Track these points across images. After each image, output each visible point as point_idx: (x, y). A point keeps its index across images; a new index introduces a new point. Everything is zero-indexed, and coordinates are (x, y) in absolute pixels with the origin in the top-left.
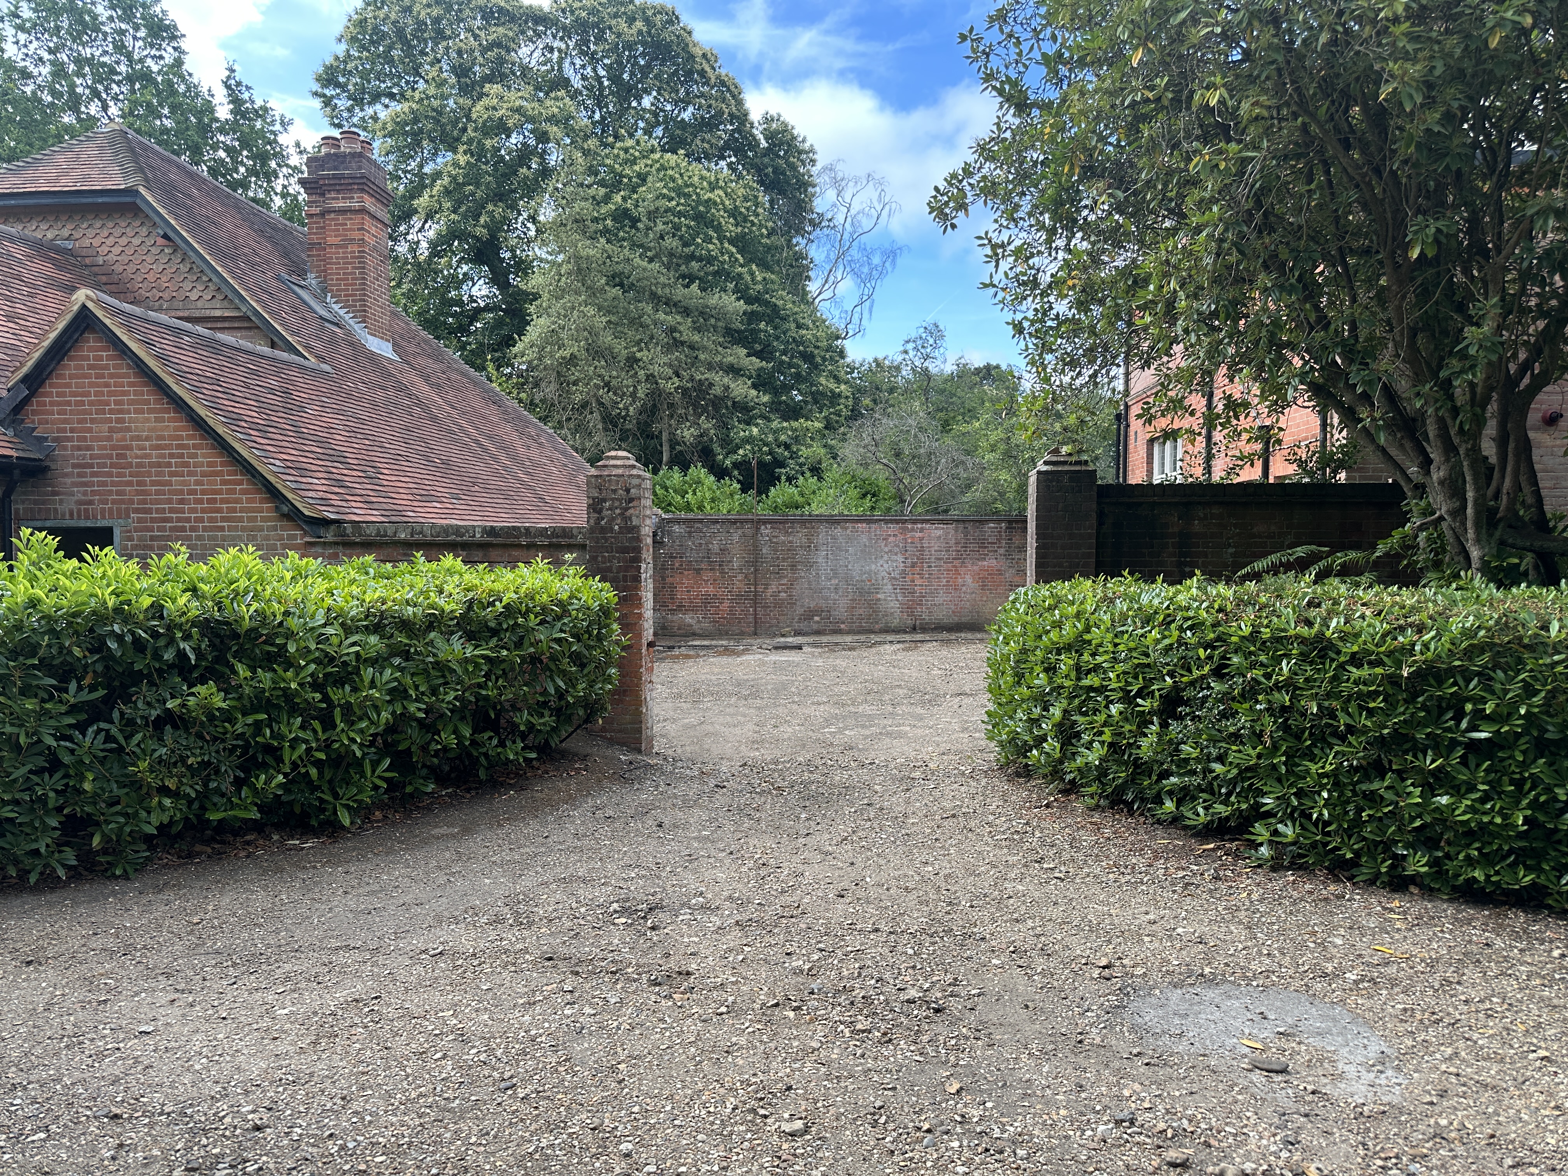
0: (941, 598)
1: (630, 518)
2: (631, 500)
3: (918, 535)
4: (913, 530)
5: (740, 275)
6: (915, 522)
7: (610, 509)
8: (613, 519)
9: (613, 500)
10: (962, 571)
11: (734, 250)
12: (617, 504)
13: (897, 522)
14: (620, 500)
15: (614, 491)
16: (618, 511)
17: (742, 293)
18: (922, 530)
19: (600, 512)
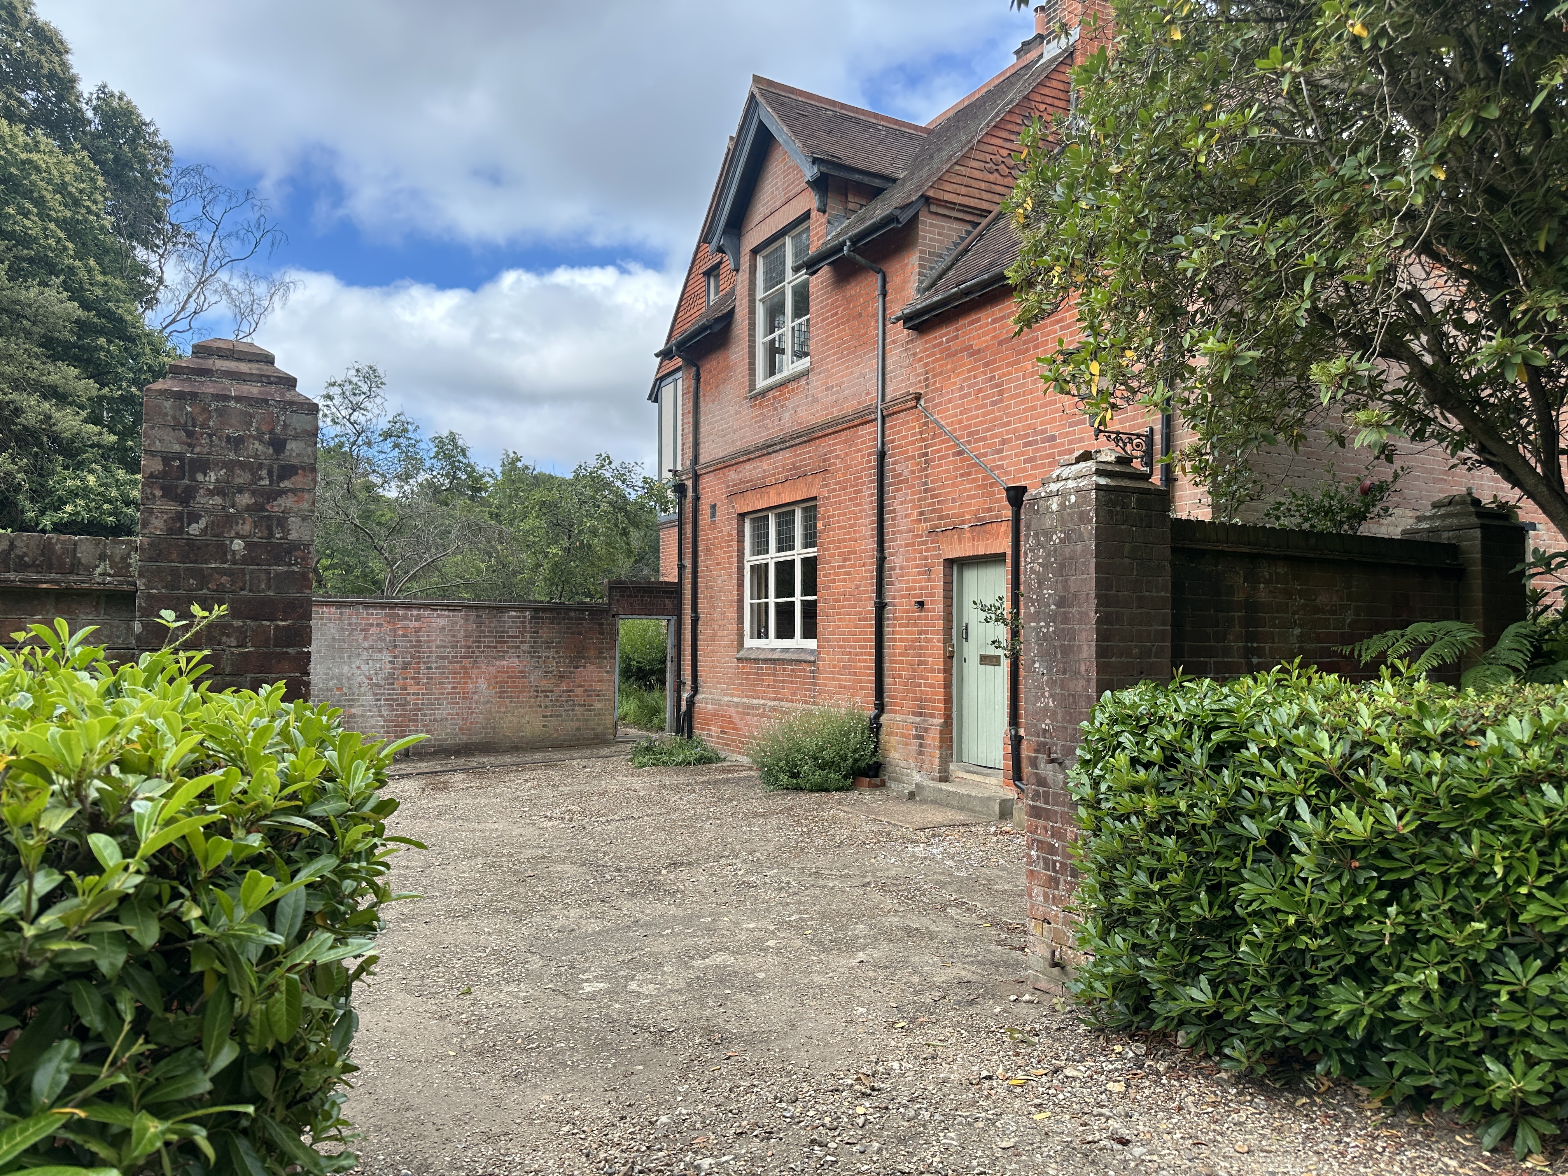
0: (444, 710)
1: (282, 522)
2: (288, 471)
3: (413, 624)
4: (405, 617)
5: (71, 269)
6: (409, 607)
7: (219, 491)
8: (229, 521)
9: (230, 466)
10: (473, 673)
11: (62, 235)
12: (243, 477)
13: (383, 606)
14: (253, 469)
15: (237, 443)
16: (244, 499)
17: (76, 294)
18: (418, 618)
19: (186, 497)
